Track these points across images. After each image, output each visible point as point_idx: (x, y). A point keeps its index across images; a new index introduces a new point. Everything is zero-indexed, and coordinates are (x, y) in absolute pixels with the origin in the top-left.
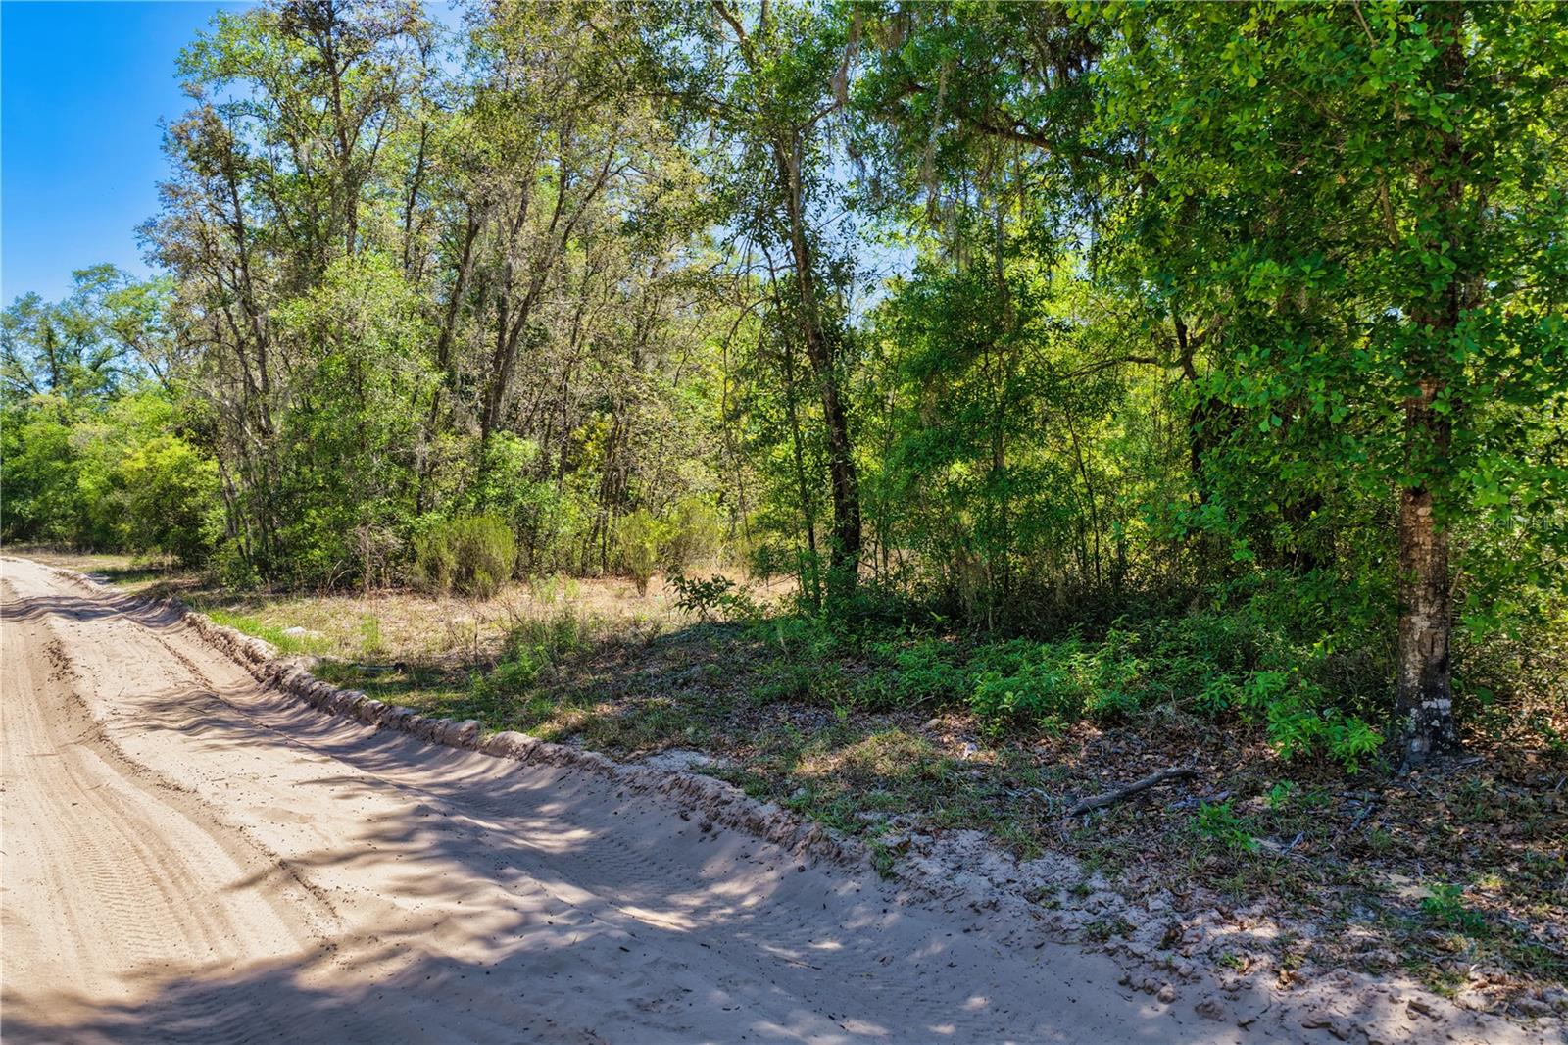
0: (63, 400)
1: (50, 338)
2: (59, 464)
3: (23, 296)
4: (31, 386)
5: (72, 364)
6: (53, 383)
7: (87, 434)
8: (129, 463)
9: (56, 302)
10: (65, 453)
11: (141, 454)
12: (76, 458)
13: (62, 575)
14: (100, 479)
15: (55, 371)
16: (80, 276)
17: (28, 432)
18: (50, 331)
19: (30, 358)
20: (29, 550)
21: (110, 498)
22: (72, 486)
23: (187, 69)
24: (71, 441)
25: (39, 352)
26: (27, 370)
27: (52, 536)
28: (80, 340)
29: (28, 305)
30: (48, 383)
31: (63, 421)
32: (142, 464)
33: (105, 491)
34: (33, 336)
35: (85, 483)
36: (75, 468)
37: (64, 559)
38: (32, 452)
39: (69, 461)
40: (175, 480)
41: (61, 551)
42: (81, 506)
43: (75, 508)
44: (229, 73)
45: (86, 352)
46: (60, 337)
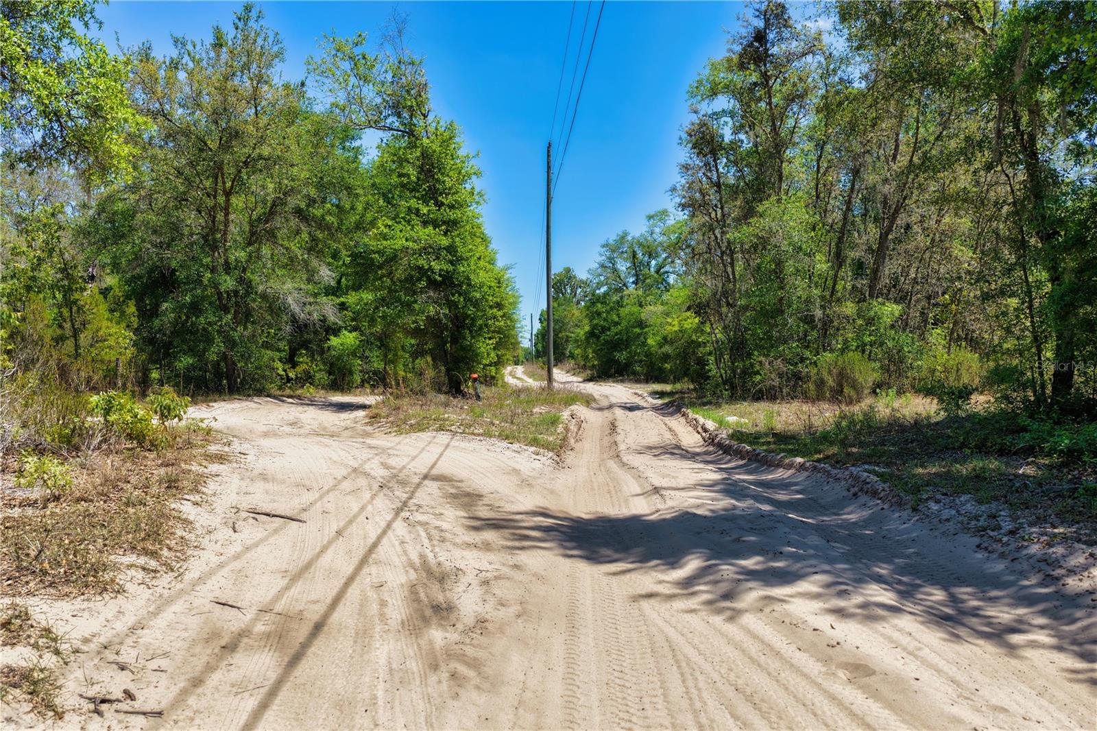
0: (640, 292)
1: (634, 255)
2: (637, 330)
3: (620, 233)
4: (624, 285)
5: (646, 271)
6: (636, 283)
7: (652, 312)
8: (669, 328)
9: (637, 235)
10: (641, 324)
11: (676, 322)
12: (646, 326)
13: (636, 394)
14: (658, 338)
15: (637, 275)
16: (650, 218)
17: (623, 311)
18: (634, 252)
19: (624, 268)
20: (622, 381)
21: (663, 350)
22: (644, 344)
23: (693, 95)
24: (643, 316)
25: (628, 265)
26: (622, 276)
27: (634, 373)
28: (650, 256)
29: (623, 238)
30: (633, 282)
31: (641, 305)
32: (676, 328)
33: (661, 346)
34: (625, 255)
35: (650, 341)
36: (646, 333)
37: (638, 386)
38: (624, 323)
39: (643, 328)
40: (694, 337)
41: (638, 381)
42: (649, 355)
43: (646, 356)
44: (715, 94)
45: (653, 263)
46: (640, 255)
